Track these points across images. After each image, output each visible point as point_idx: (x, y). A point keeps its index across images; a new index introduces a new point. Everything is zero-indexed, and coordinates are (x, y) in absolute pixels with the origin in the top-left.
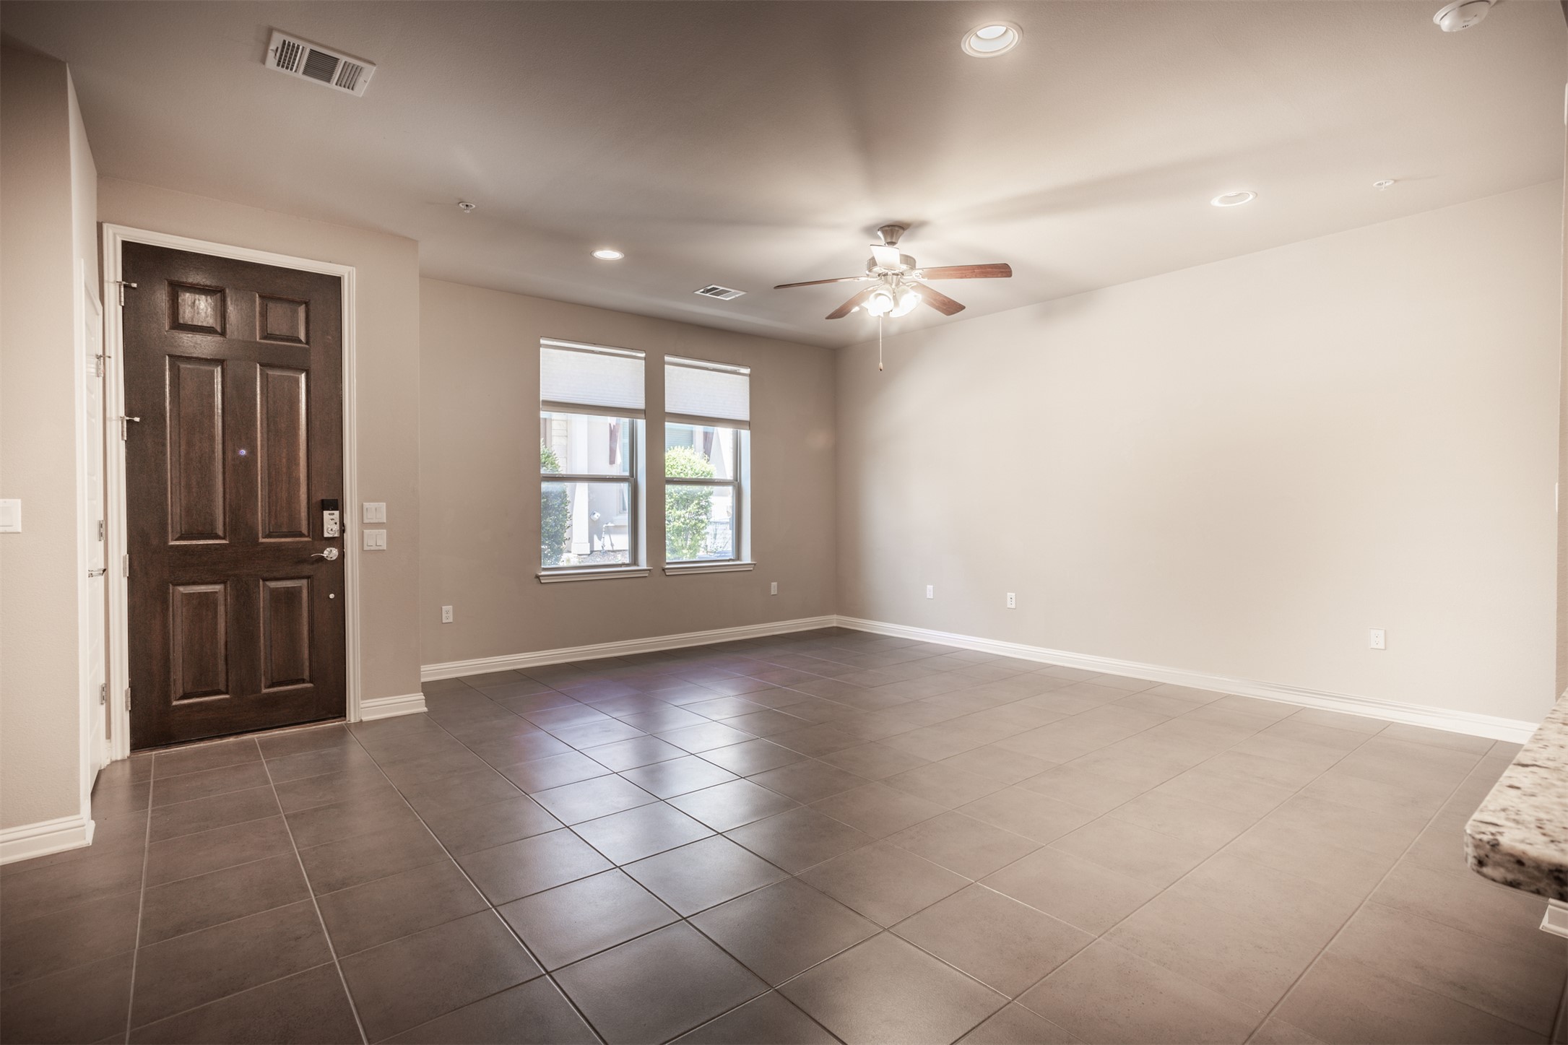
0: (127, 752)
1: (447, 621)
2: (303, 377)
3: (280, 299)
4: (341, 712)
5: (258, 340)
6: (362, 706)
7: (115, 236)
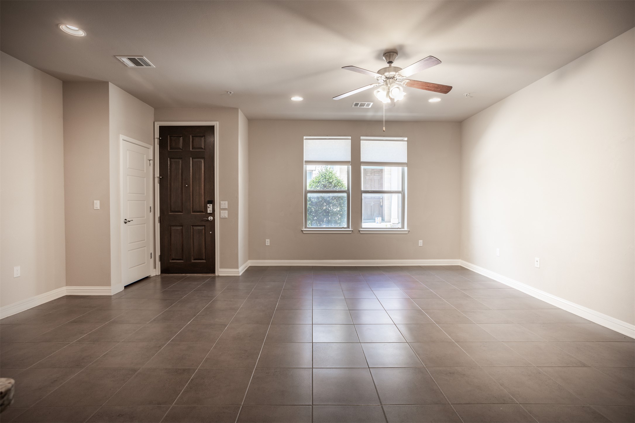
0: (160, 273)
1: (268, 245)
2: (203, 161)
3: (197, 136)
4: (213, 271)
5: (191, 150)
6: (220, 270)
7: (158, 125)
